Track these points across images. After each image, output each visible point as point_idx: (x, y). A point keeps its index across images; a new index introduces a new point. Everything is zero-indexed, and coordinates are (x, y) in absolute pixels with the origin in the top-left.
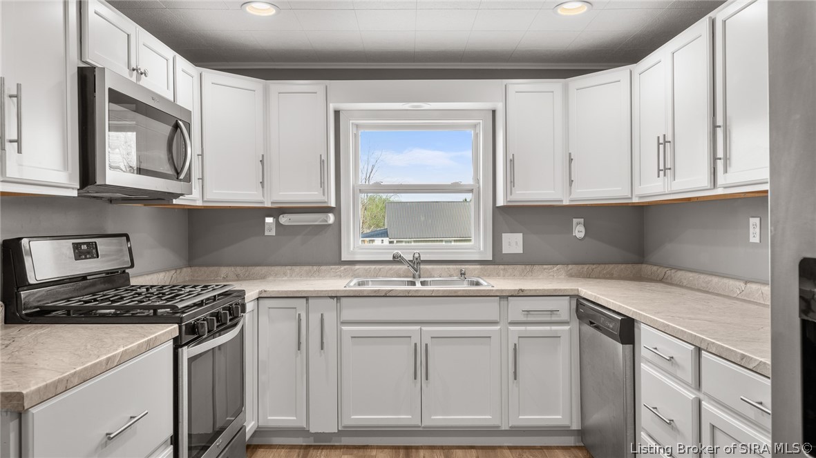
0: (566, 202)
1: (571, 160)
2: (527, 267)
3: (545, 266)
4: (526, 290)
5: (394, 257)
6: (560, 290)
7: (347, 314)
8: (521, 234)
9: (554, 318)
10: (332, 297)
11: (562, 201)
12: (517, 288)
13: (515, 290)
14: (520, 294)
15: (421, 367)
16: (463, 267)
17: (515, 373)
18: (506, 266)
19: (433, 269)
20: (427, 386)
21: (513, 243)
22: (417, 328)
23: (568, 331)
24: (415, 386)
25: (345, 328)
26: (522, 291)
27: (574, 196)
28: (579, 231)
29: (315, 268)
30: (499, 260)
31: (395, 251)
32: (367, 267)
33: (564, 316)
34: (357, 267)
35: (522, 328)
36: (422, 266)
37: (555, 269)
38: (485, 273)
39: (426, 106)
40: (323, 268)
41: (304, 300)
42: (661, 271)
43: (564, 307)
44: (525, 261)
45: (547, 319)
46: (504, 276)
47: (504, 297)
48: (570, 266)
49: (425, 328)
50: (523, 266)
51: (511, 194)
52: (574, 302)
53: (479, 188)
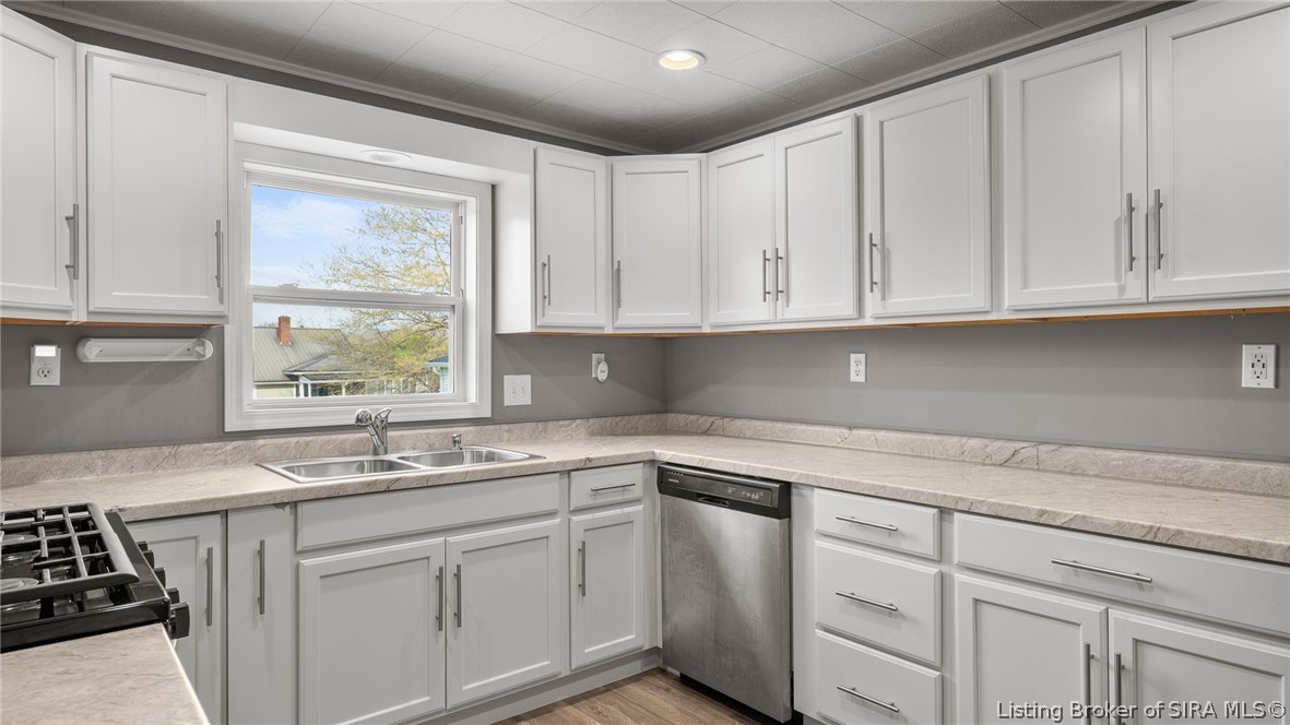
0: (609, 331)
2: (539, 424)
3: (561, 423)
4: (594, 459)
5: (358, 420)
8: (529, 377)
9: (628, 496)
10: (281, 505)
11: (603, 328)
12: (583, 457)
13: (580, 461)
14: (587, 466)
15: (448, 608)
16: (455, 431)
17: (582, 586)
18: (511, 426)
19: (402, 436)
20: (456, 638)
21: (518, 390)
22: (439, 540)
24: (437, 641)
25: (306, 562)
26: (589, 460)
27: (621, 322)
28: (601, 372)
29: (166, 450)
30: (501, 417)
31: (360, 410)
32: (281, 441)
33: (637, 492)
34: (261, 442)
35: (588, 516)
36: (389, 433)
37: (574, 425)
38: (483, 438)
39: (403, 159)
40: (185, 448)
41: (217, 519)
42: (705, 421)
44: (536, 417)
45: (619, 498)
47: (567, 472)
48: (591, 421)
49: (450, 539)
50: (534, 424)
51: (543, 315)
53: (464, 304)
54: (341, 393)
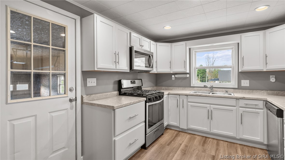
0: (265, 70)
1: (266, 56)
2: (251, 90)
3: (258, 91)
4: (246, 97)
5: (204, 86)
6: (259, 98)
7: (189, 100)
8: (248, 81)
9: (257, 107)
10: (185, 95)
11: (263, 70)
12: (243, 97)
13: (241, 97)
14: (243, 98)
15: (210, 116)
16: (227, 90)
17: (241, 122)
18: (243, 90)
19: (217, 90)
20: (212, 122)
21: (245, 83)
22: (209, 105)
23: (263, 112)
24: (208, 121)
25: (189, 103)
26: (244, 98)
27: (268, 68)
28: (273, 80)
29: (184, 88)
30: (240, 88)
31: (205, 84)
32: (198, 88)
33: (262, 107)
34: (195, 88)
35: (245, 109)
36: (213, 89)
37: (262, 92)
38: (235, 92)
39: (215, 44)
40: (186, 88)
41: (179, 95)
43: (261, 104)
44: (250, 89)
45: (254, 107)
46: (242, 93)
47: (237, 99)
48: (269, 91)
49: (211, 106)
50: (249, 90)
51: (243, 68)
52: (265, 103)
54: (206, 82)
